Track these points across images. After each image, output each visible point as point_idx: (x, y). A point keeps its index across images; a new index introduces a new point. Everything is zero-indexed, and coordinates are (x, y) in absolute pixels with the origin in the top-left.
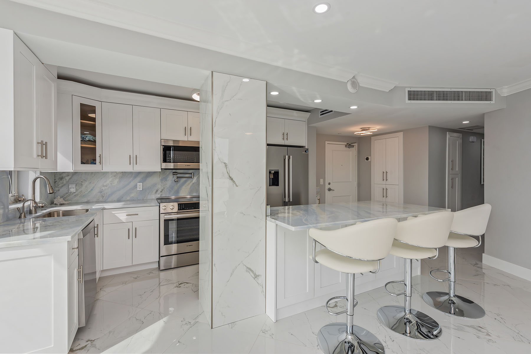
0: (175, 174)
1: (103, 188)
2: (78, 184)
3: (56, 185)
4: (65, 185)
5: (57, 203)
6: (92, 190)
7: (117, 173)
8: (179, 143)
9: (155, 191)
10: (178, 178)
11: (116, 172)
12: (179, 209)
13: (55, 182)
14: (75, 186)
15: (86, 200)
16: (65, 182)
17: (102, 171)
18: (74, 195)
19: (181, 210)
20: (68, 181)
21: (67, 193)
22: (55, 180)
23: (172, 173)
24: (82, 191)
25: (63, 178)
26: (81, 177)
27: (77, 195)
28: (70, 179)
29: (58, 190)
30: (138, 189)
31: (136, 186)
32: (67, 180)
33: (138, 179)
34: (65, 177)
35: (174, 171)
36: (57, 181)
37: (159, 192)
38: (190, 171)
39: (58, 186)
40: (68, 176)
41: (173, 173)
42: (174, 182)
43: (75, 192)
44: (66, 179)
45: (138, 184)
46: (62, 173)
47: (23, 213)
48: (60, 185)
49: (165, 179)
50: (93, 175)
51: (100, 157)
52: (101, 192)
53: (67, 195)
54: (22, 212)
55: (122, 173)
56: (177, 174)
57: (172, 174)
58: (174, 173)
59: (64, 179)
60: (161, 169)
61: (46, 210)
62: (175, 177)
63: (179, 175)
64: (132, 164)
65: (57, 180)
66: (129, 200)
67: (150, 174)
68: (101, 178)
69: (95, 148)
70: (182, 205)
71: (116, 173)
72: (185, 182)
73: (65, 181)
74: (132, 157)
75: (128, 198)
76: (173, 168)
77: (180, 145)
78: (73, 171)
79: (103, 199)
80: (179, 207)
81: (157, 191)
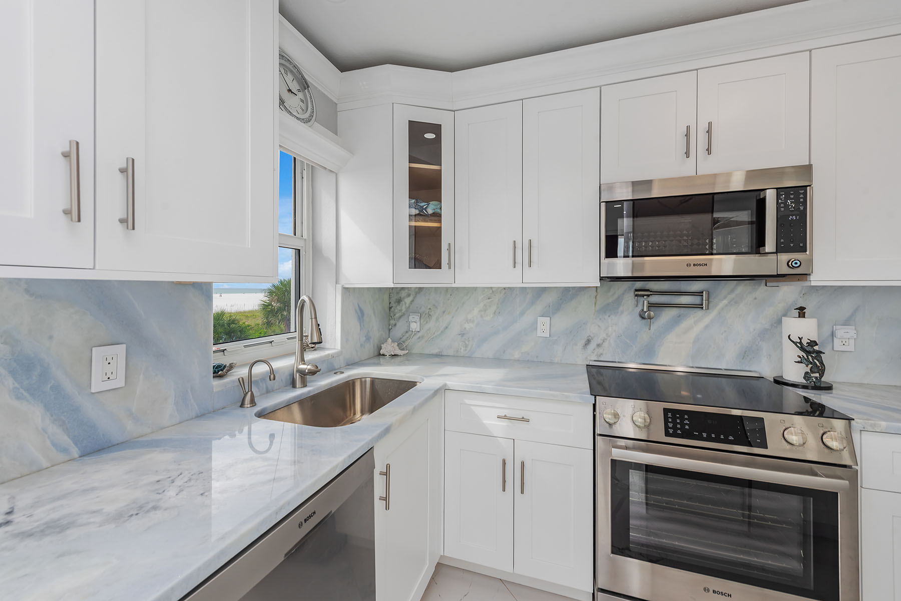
0: (643, 296)
1: (467, 326)
2: (424, 315)
3: (392, 315)
4: (404, 314)
5: (386, 354)
6: (447, 328)
7: (494, 290)
8: (650, 190)
9: (583, 342)
10: (651, 306)
11: (491, 288)
12: (671, 431)
13: (390, 308)
14: (418, 318)
15: (436, 351)
16: (404, 309)
17: (454, 285)
18: (418, 337)
19: (675, 435)
20: (409, 307)
21: (407, 332)
22: (390, 303)
23: (633, 290)
24: (430, 329)
25: (401, 301)
26: (429, 299)
27: (423, 337)
28: (413, 301)
29: (394, 323)
30: (540, 333)
31: (534, 326)
32: (407, 305)
33: (540, 306)
34: (404, 298)
35: (639, 285)
36: (392, 307)
37: (593, 345)
38: (696, 286)
39: (395, 317)
40: (409, 295)
41: (636, 290)
42: (638, 318)
43: (419, 331)
44: (405, 303)
45: (540, 319)
46: (400, 290)
47: (250, 393)
48: (397, 315)
49: (610, 309)
50: (450, 296)
51: (449, 250)
52: (463, 335)
53: (407, 335)
54: (247, 391)
55: (504, 292)
56: (649, 293)
57: (632, 294)
58: (640, 293)
59: (403, 302)
60: (601, 279)
61: (343, 373)
62: (644, 303)
63: (655, 299)
64: (519, 266)
65: (393, 304)
66: (518, 360)
67: (570, 294)
68: (463, 303)
69: (440, 228)
70: (682, 419)
71: (491, 291)
72: (678, 320)
73: (404, 306)
74: (519, 245)
75: (517, 355)
76: (630, 275)
77: (656, 193)
78: (392, 286)
79: (466, 350)
80: (671, 425)
81: (588, 342)
